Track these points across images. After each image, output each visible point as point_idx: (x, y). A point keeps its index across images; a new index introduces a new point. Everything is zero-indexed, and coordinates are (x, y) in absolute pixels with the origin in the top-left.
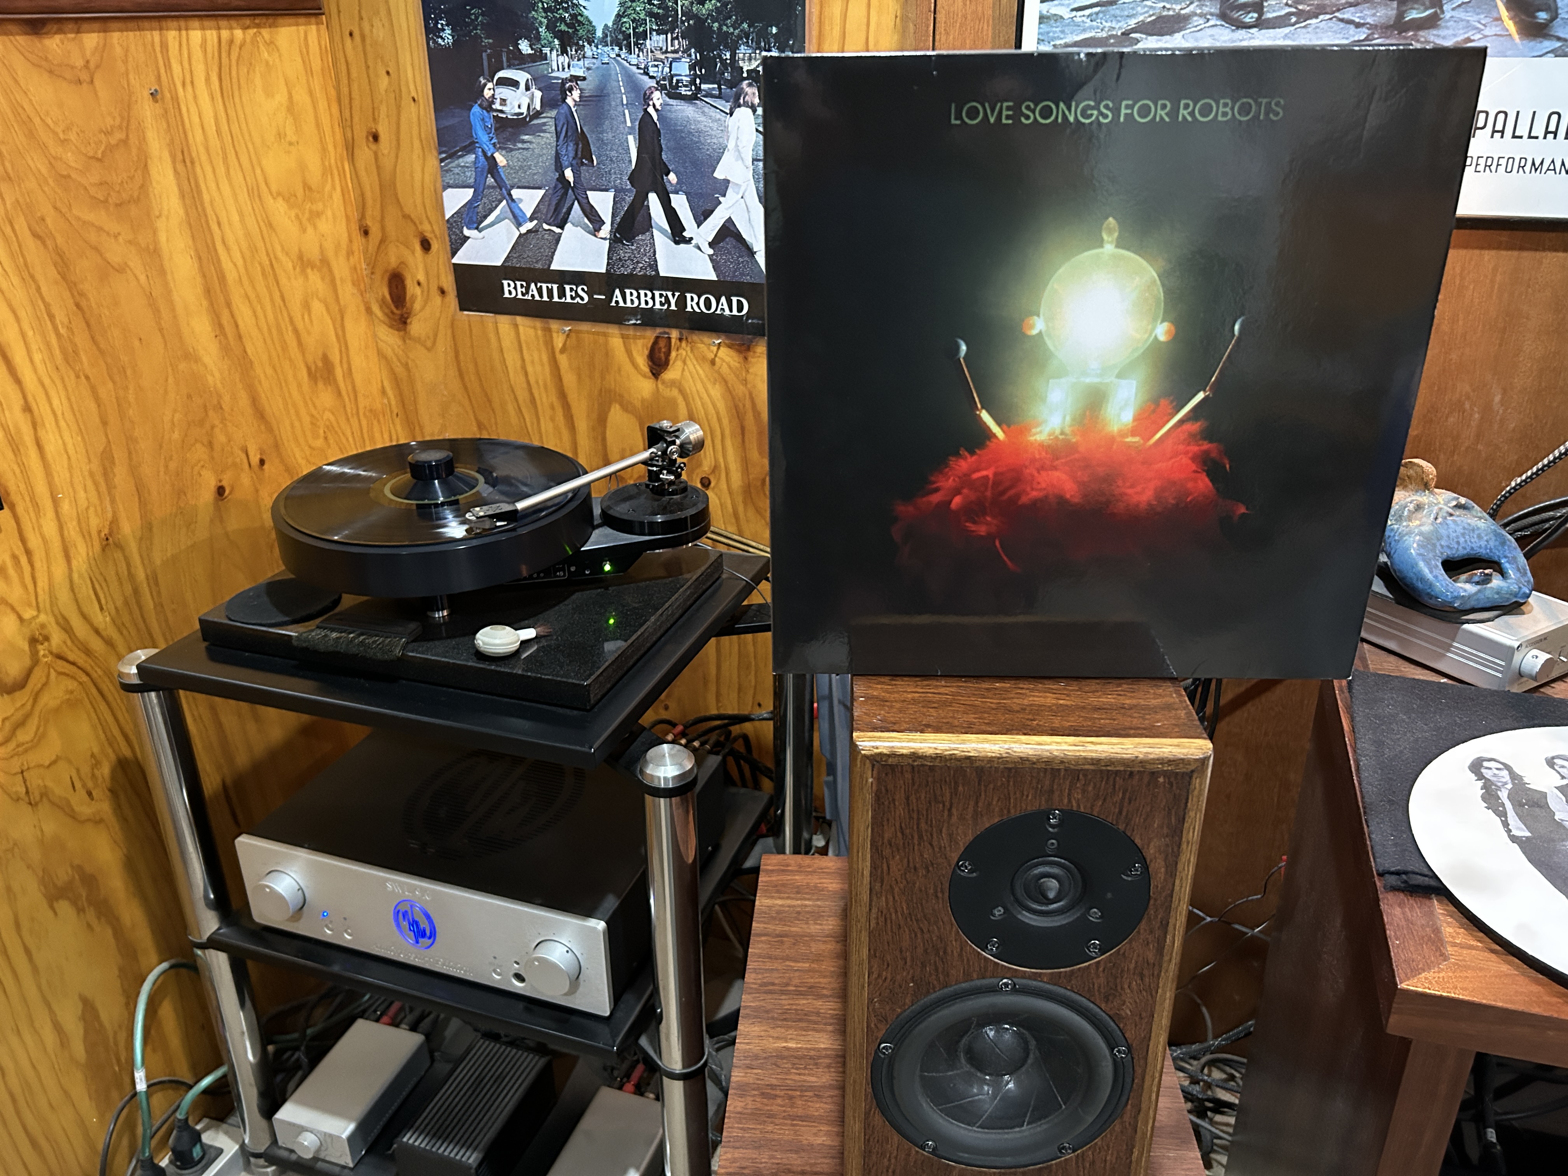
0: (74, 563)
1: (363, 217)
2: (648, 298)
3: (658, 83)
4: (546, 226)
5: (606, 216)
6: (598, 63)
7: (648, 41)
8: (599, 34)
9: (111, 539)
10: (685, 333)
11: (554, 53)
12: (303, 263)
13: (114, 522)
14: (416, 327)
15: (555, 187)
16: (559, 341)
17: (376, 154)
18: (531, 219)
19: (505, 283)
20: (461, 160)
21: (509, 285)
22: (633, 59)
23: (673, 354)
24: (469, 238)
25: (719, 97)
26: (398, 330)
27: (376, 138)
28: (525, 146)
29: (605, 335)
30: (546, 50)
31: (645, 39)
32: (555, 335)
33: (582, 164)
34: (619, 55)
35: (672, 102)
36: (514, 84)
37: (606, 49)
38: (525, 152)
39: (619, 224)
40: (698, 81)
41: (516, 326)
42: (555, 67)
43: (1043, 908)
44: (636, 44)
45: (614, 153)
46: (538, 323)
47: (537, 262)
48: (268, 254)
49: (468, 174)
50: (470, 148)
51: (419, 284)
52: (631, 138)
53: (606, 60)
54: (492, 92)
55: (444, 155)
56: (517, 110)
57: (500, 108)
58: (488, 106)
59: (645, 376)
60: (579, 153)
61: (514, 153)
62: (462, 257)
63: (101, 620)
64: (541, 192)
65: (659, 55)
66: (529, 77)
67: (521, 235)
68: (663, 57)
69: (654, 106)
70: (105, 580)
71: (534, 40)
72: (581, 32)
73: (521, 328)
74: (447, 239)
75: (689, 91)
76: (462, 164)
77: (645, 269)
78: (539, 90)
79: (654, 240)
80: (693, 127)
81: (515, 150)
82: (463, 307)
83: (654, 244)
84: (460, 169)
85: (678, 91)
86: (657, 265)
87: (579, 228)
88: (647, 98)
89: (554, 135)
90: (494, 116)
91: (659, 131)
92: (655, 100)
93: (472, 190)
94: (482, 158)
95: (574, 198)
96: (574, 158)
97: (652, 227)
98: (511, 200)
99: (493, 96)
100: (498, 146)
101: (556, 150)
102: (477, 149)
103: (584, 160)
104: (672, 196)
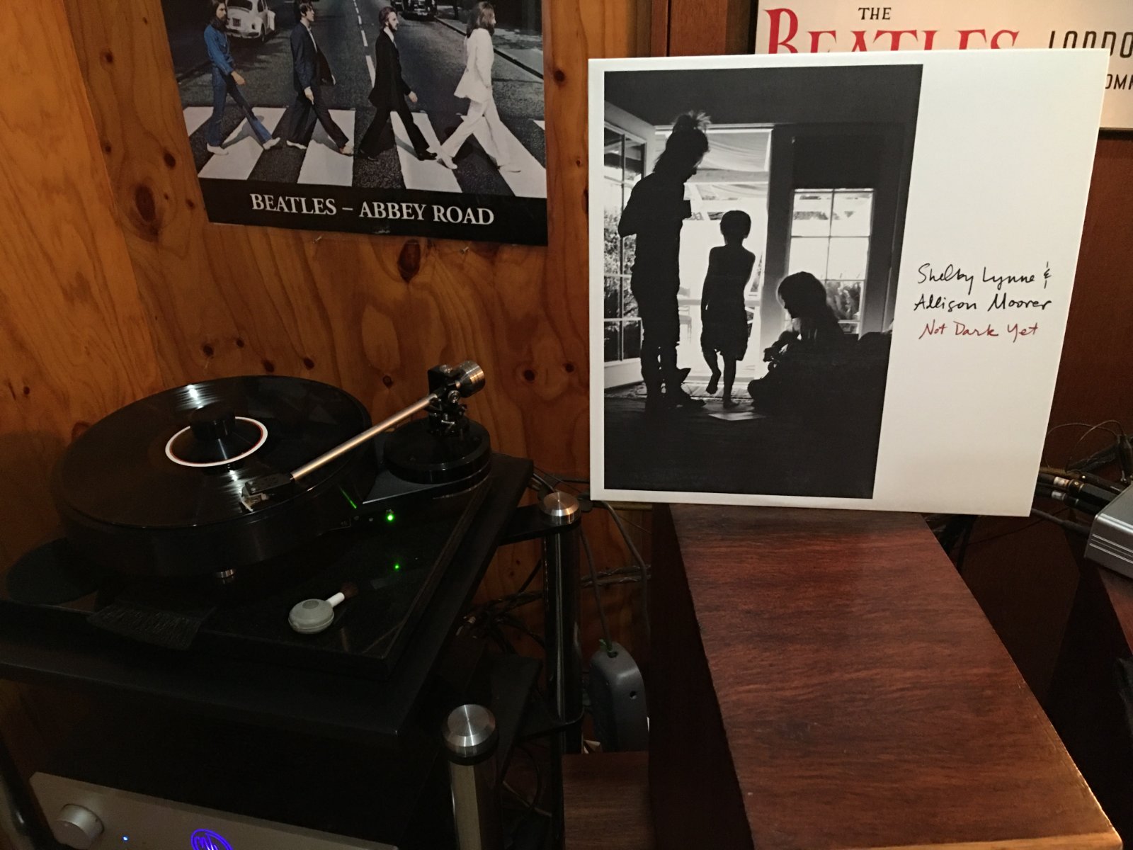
1: (104, 134)
2: (395, 210)
4: (289, 143)
10: (433, 240)
12: (48, 189)
14: (167, 237)
15: (296, 106)
16: (310, 250)
17: (111, 74)
18: (274, 136)
19: (253, 196)
20: (198, 79)
21: (257, 198)
23: (423, 260)
24: (212, 154)
25: (456, 17)
26: (150, 240)
27: (110, 58)
28: (263, 65)
29: (355, 243)
32: (306, 244)
33: (322, 83)
35: (409, 23)
36: (247, 4)
38: (263, 71)
39: (363, 141)
40: (433, 2)
41: (266, 235)
45: (352, 74)
46: (289, 232)
47: (283, 178)
49: (207, 92)
50: (207, 66)
51: (167, 197)
54: (224, 12)
55: (180, 75)
56: (251, 31)
57: (233, 28)
58: (222, 25)
59: (396, 281)
60: (318, 71)
61: (252, 72)
62: (208, 172)
64: (282, 111)
67: (265, 151)
69: (390, 27)
73: (272, 238)
74: (192, 156)
75: (425, 12)
76: (200, 83)
77: (392, 183)
78: (272, 10)
79: (398, 156)
80: (431, 47)
81: (253, 69)
82: (212, 219)
83: (398, 159)
84: (198, 87)
85: (414, 12)
86: (402, 179)
87: (323, 145)
88: (383, 19)
89: (291, 55)
90: (228, 36)
91: (396, 51)
92: (391, 20)
93: (212, 108)
94: (219, 77)
95: (315, 116)
96: (313, 78)
97: (396, 144)
98: (252, 118)
99: (226, 16)
100: (235, 65)
101: (295, 70)
102: (214, 68)
103: (323, 80)
104: (414, 114)
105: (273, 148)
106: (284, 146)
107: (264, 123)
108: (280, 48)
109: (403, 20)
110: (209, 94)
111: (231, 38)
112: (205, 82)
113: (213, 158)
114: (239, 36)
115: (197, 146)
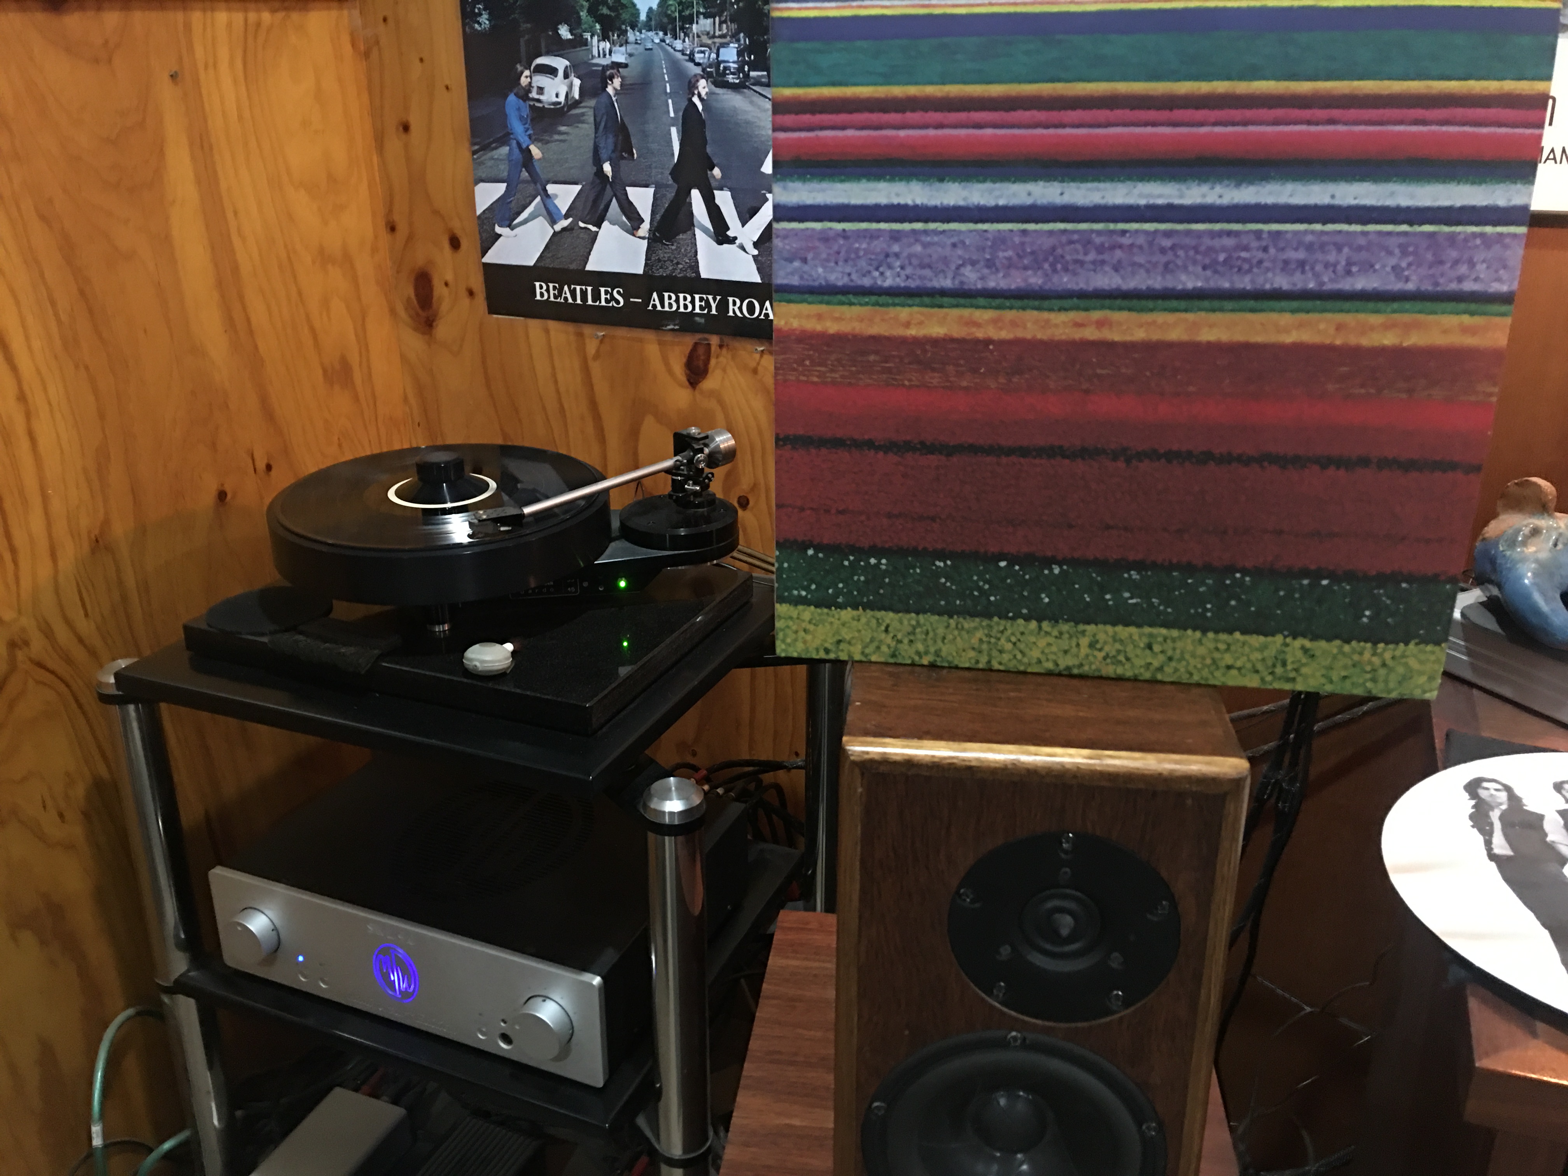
0: (61, 564)
1: (390, 211)
2: (687, 302)
3: (704, 70)
4: (582, 225)
5: (646, 214)
6: (640, 48)
7: (694, 26)
8: (643, 17)
9: (101, 542)
10: (727, 340)
11: (596, 38)
12: (324, 258)
13: (106, 523)
14: (442, 330)
15: (592, 183)
16: (591, 347)
17: (406, 147)
18: (566, 217)
19: (537, 284)
20: (494, 152)
21: (541, 287)
22: (678, 45)
23: (712, 363)
24: (500, 236)
25: (769, 84)
26: (424, 333)
27: (406, 128)
28: (562, 137)
29: (641, 340)
30: (587, 35)
31: (691, 23)
32: (587, 341)
34: (663, 41)
35: (718, 90)
36: (551, 71)
37: (650, 34)
38: (562, 144)
39: (660, 222)
40: (746, 68)
41: (547, 331)
42: (595, 53)
43: (1057, 949)
44: (682, 28)
45: (654, 146)
46: (570, 328)
47: (571, 263)
48: (286, 246)
50: (505, 139)
51: (446, 284)
52: (674, 131)
53: (649, 46)
54: (529, 79)
55: (476, 147)
56: (555, 99)
57: (537, 97)
58: (525, 94)
59: (681, 386)
60: (620, 144)
61: (550, 145)
62: (491, 257)
63: (85, 626)
64: (578, 188)
65: (706, 40)
66: (567, 63)
67: (555, 234)
68: (709, 42)
69: (699, 95)
70: (93, 585)
71: (575, 25)
72: (625, 16)
73: (552, 333)
74: (478, 237)
75: (737, 79)
76: (496, 157)
77: (686, 271)
78: (578, 77)
79: (695, 239)
80: (740, 118)
81: (552, 142)
82: (492, 310)
83: (696, 245)
84: (493, 161)
85: (725, 79)
86: (698, 267)
87: (617, 227)
88: (692, 87)
89: (593, 127)
90: (530, 105)
91: (703, 123)
92: (700, 89)
93: (505, 185)
94: (516, 151)
95: (612, 193)
96: (613, 151)
97: (693, 225)
98: (546, 195)
99: (530, 83)
100: (533, 137)
101: (595, 143)
102: (512, 141)
103: (624, 154)
104: (716, 192)
105: (564, 229)
106: (576, 228)
107: (556, 202)
108: (584, 118)
109: (713, 87)
110: (503, 170)
111: (532, 107)
112: (500, 155)
113: (501, 239)
114: (540, 105)
115: (485, 227)
